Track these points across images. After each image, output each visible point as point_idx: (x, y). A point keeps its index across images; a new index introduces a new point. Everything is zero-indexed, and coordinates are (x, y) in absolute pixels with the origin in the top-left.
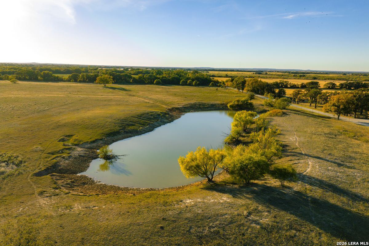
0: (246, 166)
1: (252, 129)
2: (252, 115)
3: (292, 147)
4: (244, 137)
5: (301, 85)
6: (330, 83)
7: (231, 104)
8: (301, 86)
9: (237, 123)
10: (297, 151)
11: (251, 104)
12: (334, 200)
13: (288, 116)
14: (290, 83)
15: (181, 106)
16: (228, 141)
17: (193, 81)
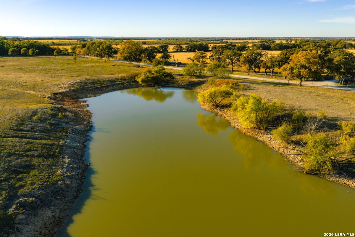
7: (141, 78)
17: (29, 49)
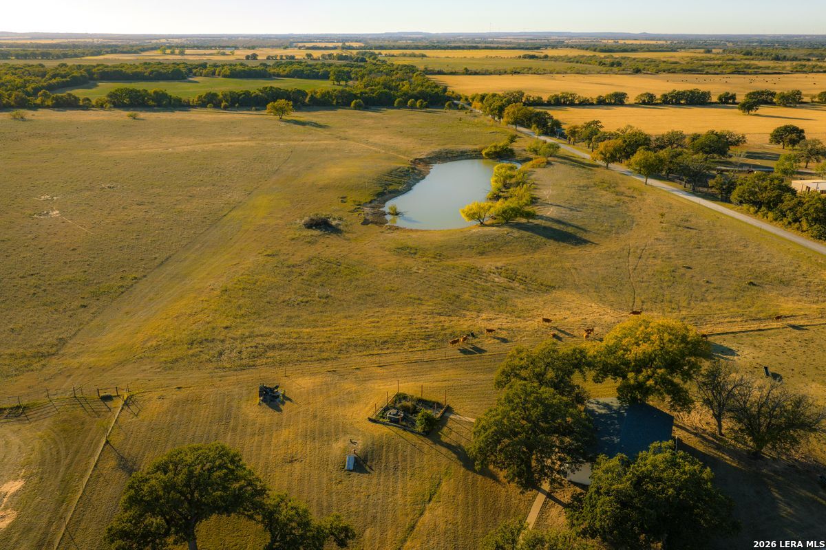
0: (506, 211)
1: (511, 184)
2: (512, 168)
3: (543, 199)
4: (504, 192)
5: (597, 99)
6: (645, 94)
7: (486, 151)
8: (597, 102)
9: (496, 178)
10: (547, 202)
11: (511, 151)
12: (556, 226)
13: (551, 167)
14: (579, 97)
15: (425, 157)
16: (490, 196)
17: (416, 100)
